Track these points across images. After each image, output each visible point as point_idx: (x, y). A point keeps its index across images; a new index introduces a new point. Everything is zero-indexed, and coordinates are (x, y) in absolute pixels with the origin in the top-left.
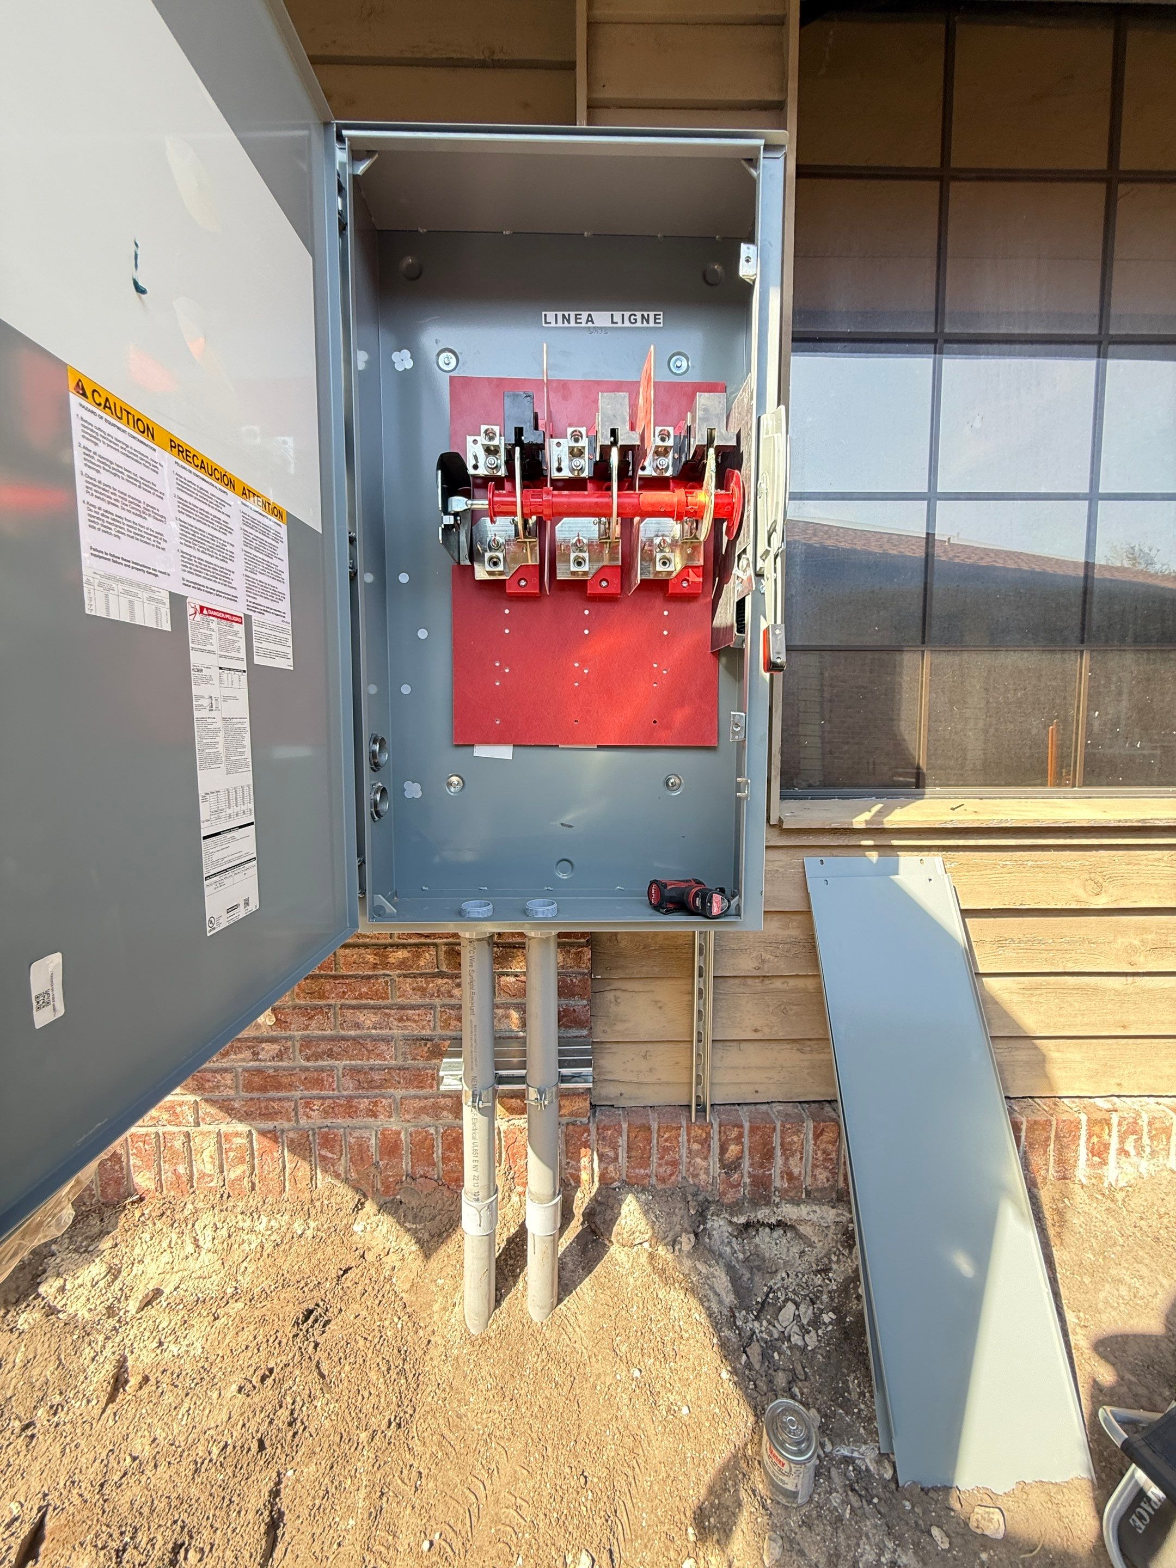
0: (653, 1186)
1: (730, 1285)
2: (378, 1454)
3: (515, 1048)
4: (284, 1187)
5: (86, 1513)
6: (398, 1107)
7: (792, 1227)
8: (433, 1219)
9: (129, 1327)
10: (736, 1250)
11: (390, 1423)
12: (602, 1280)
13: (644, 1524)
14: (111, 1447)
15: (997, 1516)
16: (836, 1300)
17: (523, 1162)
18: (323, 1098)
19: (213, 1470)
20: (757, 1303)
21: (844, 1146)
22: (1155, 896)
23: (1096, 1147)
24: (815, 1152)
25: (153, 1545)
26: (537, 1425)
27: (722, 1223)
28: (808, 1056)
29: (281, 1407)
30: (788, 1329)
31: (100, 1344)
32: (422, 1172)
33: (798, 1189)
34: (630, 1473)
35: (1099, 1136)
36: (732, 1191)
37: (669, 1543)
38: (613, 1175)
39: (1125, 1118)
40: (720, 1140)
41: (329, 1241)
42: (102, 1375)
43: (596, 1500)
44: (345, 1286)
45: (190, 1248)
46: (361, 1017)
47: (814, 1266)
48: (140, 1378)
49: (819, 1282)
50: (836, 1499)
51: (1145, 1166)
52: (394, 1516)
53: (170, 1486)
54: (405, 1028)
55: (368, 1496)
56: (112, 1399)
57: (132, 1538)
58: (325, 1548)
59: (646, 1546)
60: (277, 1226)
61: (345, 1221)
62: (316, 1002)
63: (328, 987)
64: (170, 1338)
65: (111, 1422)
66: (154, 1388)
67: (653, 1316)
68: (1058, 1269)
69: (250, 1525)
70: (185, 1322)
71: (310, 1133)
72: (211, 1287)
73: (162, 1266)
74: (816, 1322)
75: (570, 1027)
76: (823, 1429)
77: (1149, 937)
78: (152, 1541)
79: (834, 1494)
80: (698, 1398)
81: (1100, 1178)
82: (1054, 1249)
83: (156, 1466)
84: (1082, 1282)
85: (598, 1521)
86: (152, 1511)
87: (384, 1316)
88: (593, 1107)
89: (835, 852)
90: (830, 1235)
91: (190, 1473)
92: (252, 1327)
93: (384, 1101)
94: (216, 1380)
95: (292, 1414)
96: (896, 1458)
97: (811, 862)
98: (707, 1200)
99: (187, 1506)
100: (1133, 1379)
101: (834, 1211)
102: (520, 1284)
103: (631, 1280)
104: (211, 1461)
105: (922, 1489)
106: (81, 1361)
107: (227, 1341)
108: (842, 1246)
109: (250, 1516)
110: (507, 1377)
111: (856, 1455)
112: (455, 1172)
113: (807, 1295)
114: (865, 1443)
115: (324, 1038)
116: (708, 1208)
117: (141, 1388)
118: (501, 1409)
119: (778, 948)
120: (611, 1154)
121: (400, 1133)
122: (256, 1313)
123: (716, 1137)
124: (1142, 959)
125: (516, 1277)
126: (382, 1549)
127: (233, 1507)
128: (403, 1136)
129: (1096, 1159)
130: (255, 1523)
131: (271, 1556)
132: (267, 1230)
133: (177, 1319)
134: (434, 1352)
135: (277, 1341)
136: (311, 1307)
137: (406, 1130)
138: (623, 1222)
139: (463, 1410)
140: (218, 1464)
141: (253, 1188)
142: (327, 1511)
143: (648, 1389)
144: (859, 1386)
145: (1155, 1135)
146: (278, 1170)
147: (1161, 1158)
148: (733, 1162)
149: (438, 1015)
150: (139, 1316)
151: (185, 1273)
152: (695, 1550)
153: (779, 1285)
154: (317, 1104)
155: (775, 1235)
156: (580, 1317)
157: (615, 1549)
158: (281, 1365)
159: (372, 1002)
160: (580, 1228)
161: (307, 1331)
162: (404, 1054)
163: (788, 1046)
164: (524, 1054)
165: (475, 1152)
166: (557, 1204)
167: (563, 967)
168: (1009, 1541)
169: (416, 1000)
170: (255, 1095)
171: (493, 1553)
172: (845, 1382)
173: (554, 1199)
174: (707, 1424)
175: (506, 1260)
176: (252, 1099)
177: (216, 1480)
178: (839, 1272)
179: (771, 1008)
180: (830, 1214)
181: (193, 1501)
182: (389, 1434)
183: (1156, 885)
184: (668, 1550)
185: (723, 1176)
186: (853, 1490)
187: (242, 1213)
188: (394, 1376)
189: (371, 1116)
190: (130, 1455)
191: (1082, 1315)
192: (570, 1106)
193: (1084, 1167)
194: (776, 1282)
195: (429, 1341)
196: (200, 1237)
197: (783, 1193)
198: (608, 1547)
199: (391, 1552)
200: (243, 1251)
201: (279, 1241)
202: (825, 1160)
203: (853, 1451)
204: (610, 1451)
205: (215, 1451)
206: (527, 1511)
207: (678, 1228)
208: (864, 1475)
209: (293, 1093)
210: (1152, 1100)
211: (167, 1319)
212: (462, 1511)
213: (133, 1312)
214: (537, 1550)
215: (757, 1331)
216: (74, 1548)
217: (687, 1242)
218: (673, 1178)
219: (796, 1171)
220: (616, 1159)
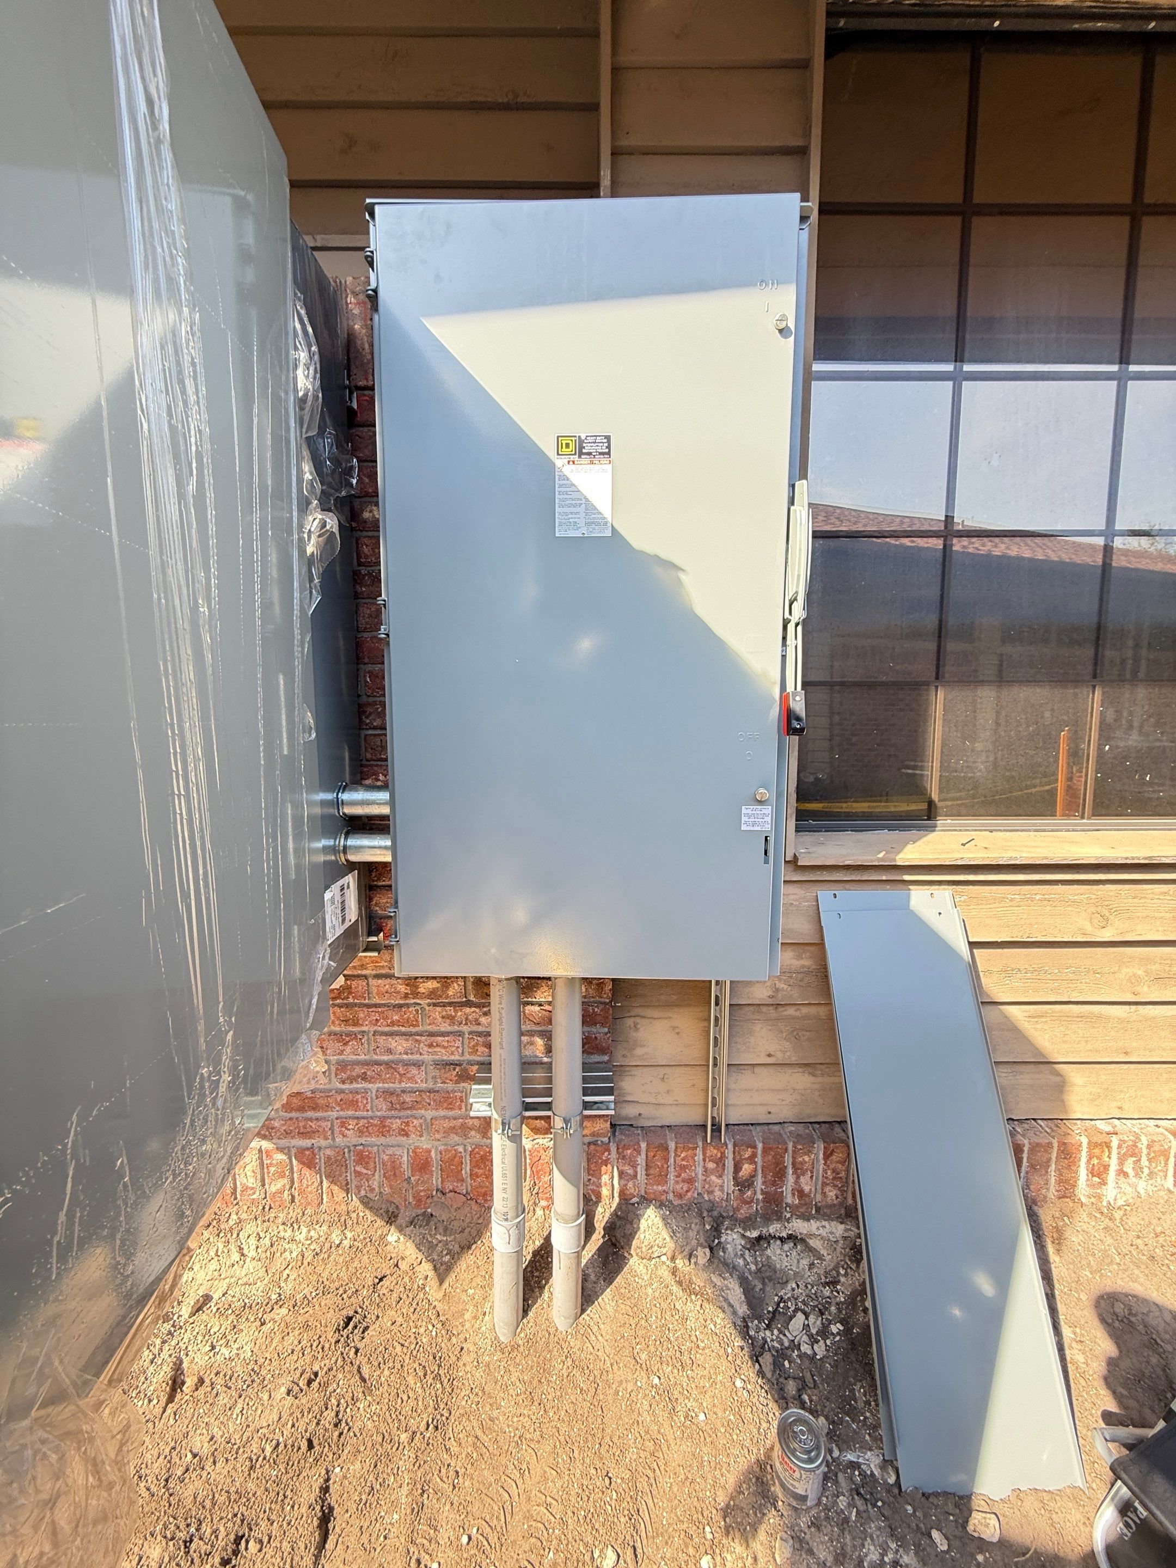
0: (670, 1202)
1: (743, 1297)
2: (419, 1454)
3: (539, 1074)
4: (322, 1199)
5: (153, 1504)
6: (429, 1126)
7: (803, 1241)
8: (463, 1231)
9: (183, 1331)
10: (748, 1262)
11: (428, 1426)
12: (623, 1291)
13: (664, 1523)
14: (173, 1444)
15: (993, 1521)
16: (844, 1312)
17: (547, 1179)
18: (358, 1118)
19: (267, 1466)
20: (769, 1312)
21: (853, 1166)
22: (1160, 929)
23: (1096, 1168)
24: (825, 1171)
25: (217, 1537)
26: (564, 1428)
27: (735, 1236)
28: (820, 1079)
29: (327, 1409)
30: (798, 1338)
31: (157, 1347)
32: (451, 1188)
33: (809, 1205)
34: (651, 1475)
35: (1098, 1158)
36: (745, 1207)
37: (688, 1540)
38: (632, 1191)
39: (1124, 1142)
40: (734, 1159)
41: (365, 1251)
42: (161, 1376)
43: (620, 1500)
44: (381, 1293)
45: (236, 1256)
46: (393, 1043)
47: (823, 1278)
48: (196, 1379)
49: (828, 1294)
50: (842, 1502)
51: (1142, 1185)
52: (434, 1511)
53: (229, 1480)
54: (435, 1053)
55: (410, 1493)
56: (171, 1399)
57: (197, 1530)
58: (373, 1540)
59: (667, 1543)
60: (316, 1236)
61: (379, 1232)
62: (351, 1029)
63: (362, 1015)
64: (221, 1342)
65: (172, 1421)
66: (209, 1389)
67: (671, 1326)
68: (1057, 1285)
69: (304, 1518)
70: (235, 1327)
71: (346, 1150)
72: (257, 1293)
73: (210, 1273)
74: (824, 1332)
75: (592, 1054)
76: (831, 1435)
77: (1153, 967)
78: (215, 1532)
79: (841, 1498)
80: (714, 1405)
81: (1099, 1197)
82: (1053, 1266)
83: (214, 1463)
84: (1079, 1299)
85: (622, 1520)
86: (214, 1504)
87: (419, 1323)
88: (613, 1126)
89: (847, 886)
90: (839, 1249)
91: (247, 1470)
92: (297, 1332)
93: (415, 1121)
94: (266, 1382)
95: (337, 1415)
96: (900, 1464)
97: (825, 895)
98: (721, 1216)
99: (245, 1500)
100: (1125, 1392)
101: (842, 1227)
102: (546, 1295)
103: (650, 1291)
104: (264, 1458)
105: (923, 1494)
106: (141, 1363)
107: (274, 1345)
108: (850, 1260)
109: (304, 1510)
110: (535, 1382)
111: (861, 1460)
112: (482, 1187)
113: (817, 1306)
114: (871, 1450)
115: (358, 1063)
116: (722, 1223)
117: (197, 1389)
118: (530, 1413)
119: (791, 977)
120: (631, 1172)
121: (430, 1151)
122: (300, 1319)
123: (731, 1156)
124: (1145, 989)
125: (542, 1288)
126: (425, 1542)
127: (286, 1501)
128: (433, 1154)
129: (1096, 1179)
130: (308, 1517)
131: (324, 1547)
132: (307, 1240)
133: (227, 1324)
134: (466, 1358)
135: (320, 1347)
136: (351, 1313)
137: (436, 1149)
138: (642, 1236)
139: (495, 1414)
140: (271, 1461)
141: (293, 1201)
142: (373, 1506)
143: (667, 1395)
144: (865, 1396)
145: (1153, 1158)
146: (316, 1184)
147: (1159, 1179)
148: (747, 1180)
149: (466, 1041)
150: (191, 1320)
151: (232, 1280)
152: (711, 1547)
153: (789, 1295)
154: (352, 1123)
155: (786, 1247)
156: (602, 1326)
157: (638, 1545)
158: (325, 1369)
159: (403, 1029)
160: (601, 1241)
161: (348, 1337)
162: (434, 1077)
163: (800, 1070)
164: (550, 1080)
165: (504, 1175)
166: (580, 1224)
167: (585, 997)
168: (1003, 1544)
169: (445, 1027)
170: (294, 1115)
171: (527, 1547)
172: (852, 1391)
173: (578, 1219)
174: (723, 1430)
175: (532, 1272)
176: (291, 1119)
177: (270, 1476)
178: (846, 1285)
179: (784, 1034)
180: (838, 1229)
181: (251, 1495)
182: (428, 1435)
183: (1162, 918)
184: (687, 1546)
185: (737, 1193)
186: (858, 1494)
187: (284, 1224)
188: (430, 1381)
189: (403, 1135)
190: (191, 1451)
191: (1078, 1330)
192: (590, 1127)
193: (1084, 1186)
194: (786, 1292)
195: (462, 1349)
196: (245, 1247)
197: (794, 1209)
198: (632, 1544)
199: (433, 1546)
200: (285, 1259)
201: (318, 1250)
202: (834, 1178)
203: (859, 1457)
204: (632, 1454)
205: (269, 1449)
206: (556, 1508)
207: (694, 1242)
208: (868, 1479)
209: (329, 1113)
210: (1152, 1123)
211: (217, 1323)
212: (496, 1508)
213: (187, 1316)
214: (567, 1545)
215: (769, 1340)
216: (145, 1536)
217: (703, 1255)
218: (689, 1194)
219: (807, 1189)
220: (635, 1176)
